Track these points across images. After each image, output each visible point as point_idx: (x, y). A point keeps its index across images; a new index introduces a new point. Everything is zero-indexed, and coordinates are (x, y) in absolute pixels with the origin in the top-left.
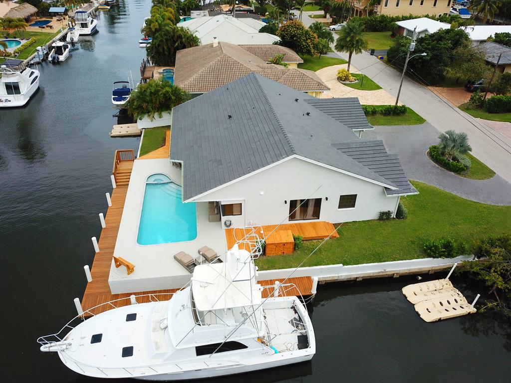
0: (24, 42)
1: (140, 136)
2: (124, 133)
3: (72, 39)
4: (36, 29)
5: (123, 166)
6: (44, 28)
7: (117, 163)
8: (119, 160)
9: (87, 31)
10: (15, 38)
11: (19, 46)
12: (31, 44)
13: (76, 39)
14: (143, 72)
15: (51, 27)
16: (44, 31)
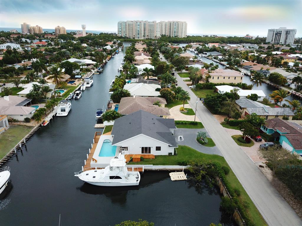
0: (65, 91)
1: (104, 128)
2: (99, 127)
3: (83, 89)
4: (69, 85)
5: (97, 137)
6: (72, 84)
7: (95, 136)
8: (96, 135)
9: (89, 85)
10: (62, 89)
11: (64, 93)
12: (68, 92)
13: (84, 89)
14: (108, 105)
15: (75, 84)
16: (72, 85)
